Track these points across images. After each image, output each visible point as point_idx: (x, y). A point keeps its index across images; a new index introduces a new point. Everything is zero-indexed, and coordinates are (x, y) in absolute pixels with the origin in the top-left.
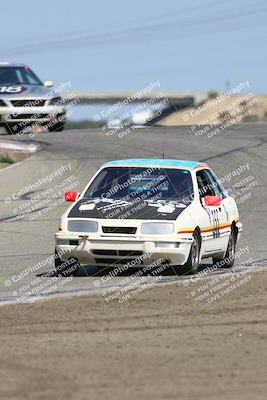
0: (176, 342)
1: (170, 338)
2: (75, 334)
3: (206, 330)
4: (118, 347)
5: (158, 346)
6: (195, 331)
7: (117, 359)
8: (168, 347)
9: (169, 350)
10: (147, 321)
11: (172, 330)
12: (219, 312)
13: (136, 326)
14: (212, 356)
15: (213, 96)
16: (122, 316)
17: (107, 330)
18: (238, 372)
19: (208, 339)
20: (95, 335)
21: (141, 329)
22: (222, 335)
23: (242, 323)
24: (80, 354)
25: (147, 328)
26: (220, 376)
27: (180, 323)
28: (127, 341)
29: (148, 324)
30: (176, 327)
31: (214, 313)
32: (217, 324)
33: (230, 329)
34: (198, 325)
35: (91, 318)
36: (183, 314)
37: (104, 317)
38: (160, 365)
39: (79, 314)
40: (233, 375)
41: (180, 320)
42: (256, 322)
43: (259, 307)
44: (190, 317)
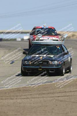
0: (36, 102)
1: (34, 101)
2: (7, 100)
3: (45, 99)
4: (20, 104)
5: (31, 103)
6: (42, 99)
7: (19, 107)
8: (34, 104)
11: (35, 99)
12: (48, 94)
13: (24, 98)
14: (47, 106)
16: (21, 95)
17: (16, 99)
18: (54, 111)
19: (45, 102)
20: (13, 100)
21: (26, 98)
22: (49, 100)
23: (55, 97)
24: (8, 106)
25: (28, 98)
26: (49, 112)
27: (37, 97)
28: (22, 102)
29: (28, 97)
30: (36, 98)
31: (47, 94)
32: (48, 97)
33: (52, 98)
34: (42, 97)
35: (12, 95)
36: (38, 94)
37: (16, 95)
39: (9, 94)
40: (52, 112)
41: (37, 96)
42: (59, 97)
43: (60, 92)
44: (40, 95)
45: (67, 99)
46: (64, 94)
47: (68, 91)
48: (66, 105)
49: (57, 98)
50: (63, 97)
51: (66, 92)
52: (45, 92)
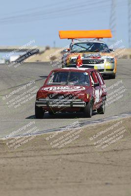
0: (31, 163)
1: (28, 162)
3: (45, 158)
4: (3, 166)
5: (22, 165)
6: (39, 159)
7: (3, 171)
8: (27, 166)
9: (27, 167)
10: (17, 153)
11: (29, 158)
12: (50, 150)
13: (12, 156)
14: (47, 170)
15: (48, 48)
16: (5, 151)
18: (59, 178)
19: (45, 162)
22: (52, 160)
23: (62, 155)
25: (17, 157)
26: (51, 179)
27: (32, 155)
28: (8, 164)
30: (31, 156)
31: (48, 150)
32: (50, 155)
33: (56, 157)
34: (41, 156)
36: (34, 151)
38: (23, 174)
40: (57, 179)
41: (33, 153)
42: (68, 154)
43: (69, 147)
44: (37, 152)
45: (82, 158)
46: (76, 149)
47: (83, 145)
48: (80, 167)
49: (64, 157)
50: (74, 155)
51: (79, 146)
52: (45, 147)
